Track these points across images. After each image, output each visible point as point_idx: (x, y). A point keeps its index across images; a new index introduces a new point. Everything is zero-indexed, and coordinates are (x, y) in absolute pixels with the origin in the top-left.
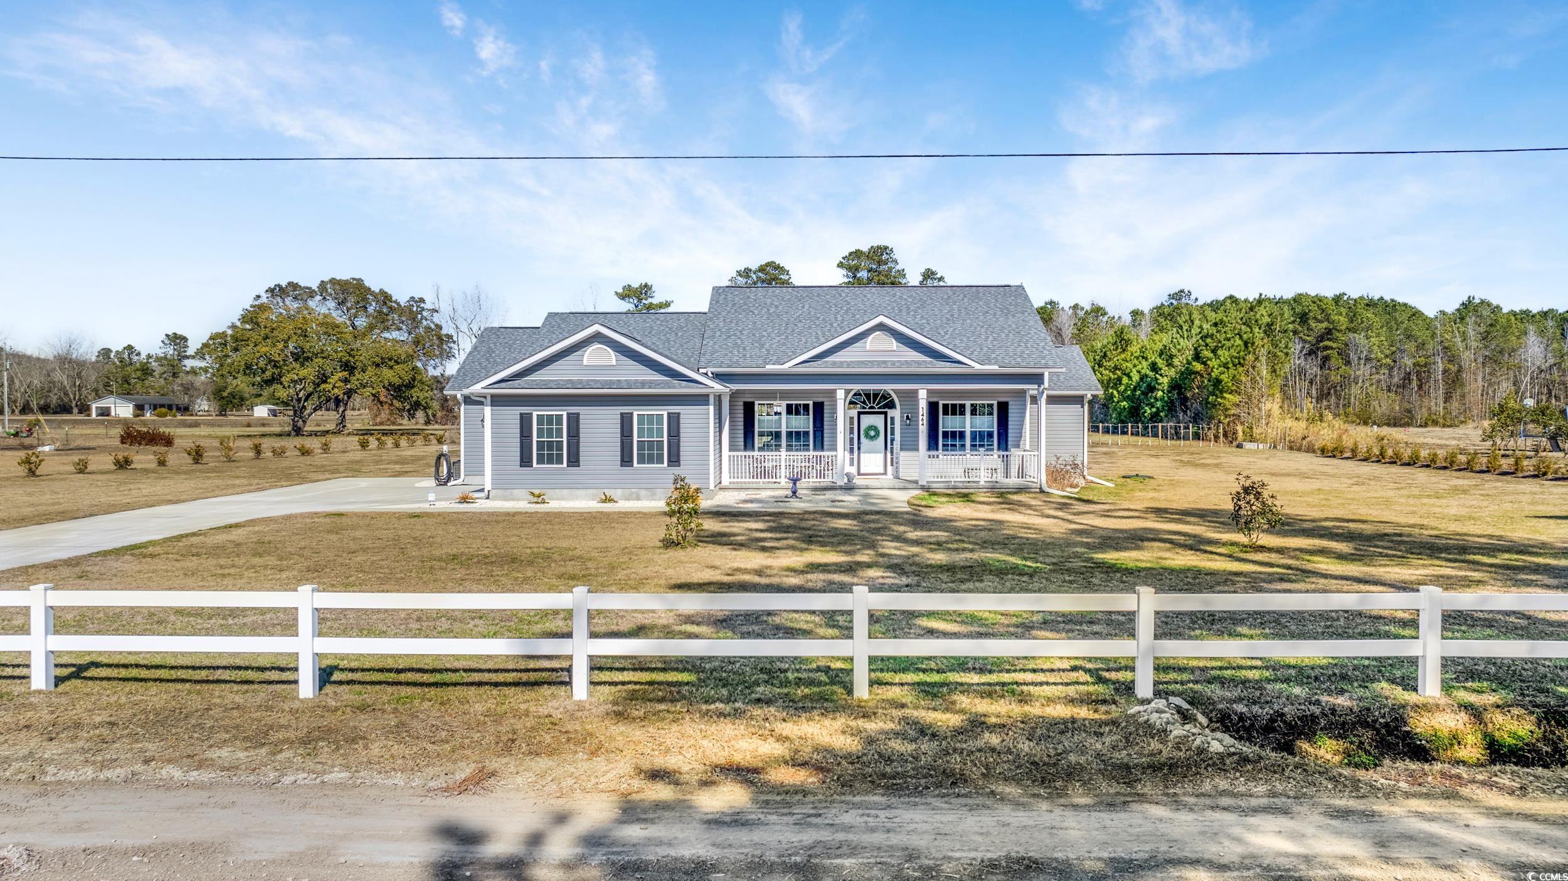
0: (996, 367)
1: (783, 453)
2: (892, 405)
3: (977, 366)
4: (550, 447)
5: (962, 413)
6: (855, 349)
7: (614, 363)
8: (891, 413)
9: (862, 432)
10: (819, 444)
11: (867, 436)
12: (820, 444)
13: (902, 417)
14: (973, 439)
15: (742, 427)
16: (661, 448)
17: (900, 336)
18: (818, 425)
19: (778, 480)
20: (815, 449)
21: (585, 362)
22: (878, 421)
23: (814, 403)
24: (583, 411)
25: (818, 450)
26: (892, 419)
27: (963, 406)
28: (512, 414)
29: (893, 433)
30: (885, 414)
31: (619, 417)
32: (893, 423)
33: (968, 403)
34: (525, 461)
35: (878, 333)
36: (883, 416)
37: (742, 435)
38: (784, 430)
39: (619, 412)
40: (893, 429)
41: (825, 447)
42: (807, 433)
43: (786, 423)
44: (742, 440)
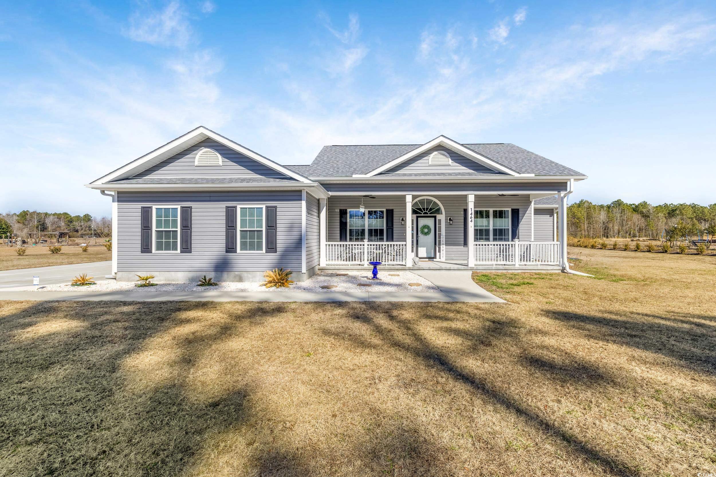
1: (366, 242)
2: (438, 211)
3: (517, 175)
4: (167, 237)
5: (488, 216)
6: (420, 165)
7: (221, 163)
8: (439, 217)
9: (419, 230)
10: (390, 236)
11: (422, 232)
12: (390, 238)
13: (446, 219)
14: (495, 234)
15: (339, 227)
16: (260, 237)
17: (454, 155)
18: (390, 225)
19: (362, 263)
20: (387, 240)
21: (196, 164)
22: (430, 222)
23: (387, 210)
24: (194, 205)
25: (390, 241)
26: (440, 220)
27: (487, 212)
28: (136, 208)
29: (440, 230)
30: (435, 217)
31: (224, 210)
32: (440, 224)
33: (491, 210)
34: (146, 248)
35: (436, 153)
36: (433, 219)
37: (339, 232)
38: (366, 228)
39: (224, 206)
40: (440, 228)
41: (394, 240)
42: (382, 231)
43: (367, 223)
44: (339, 235)
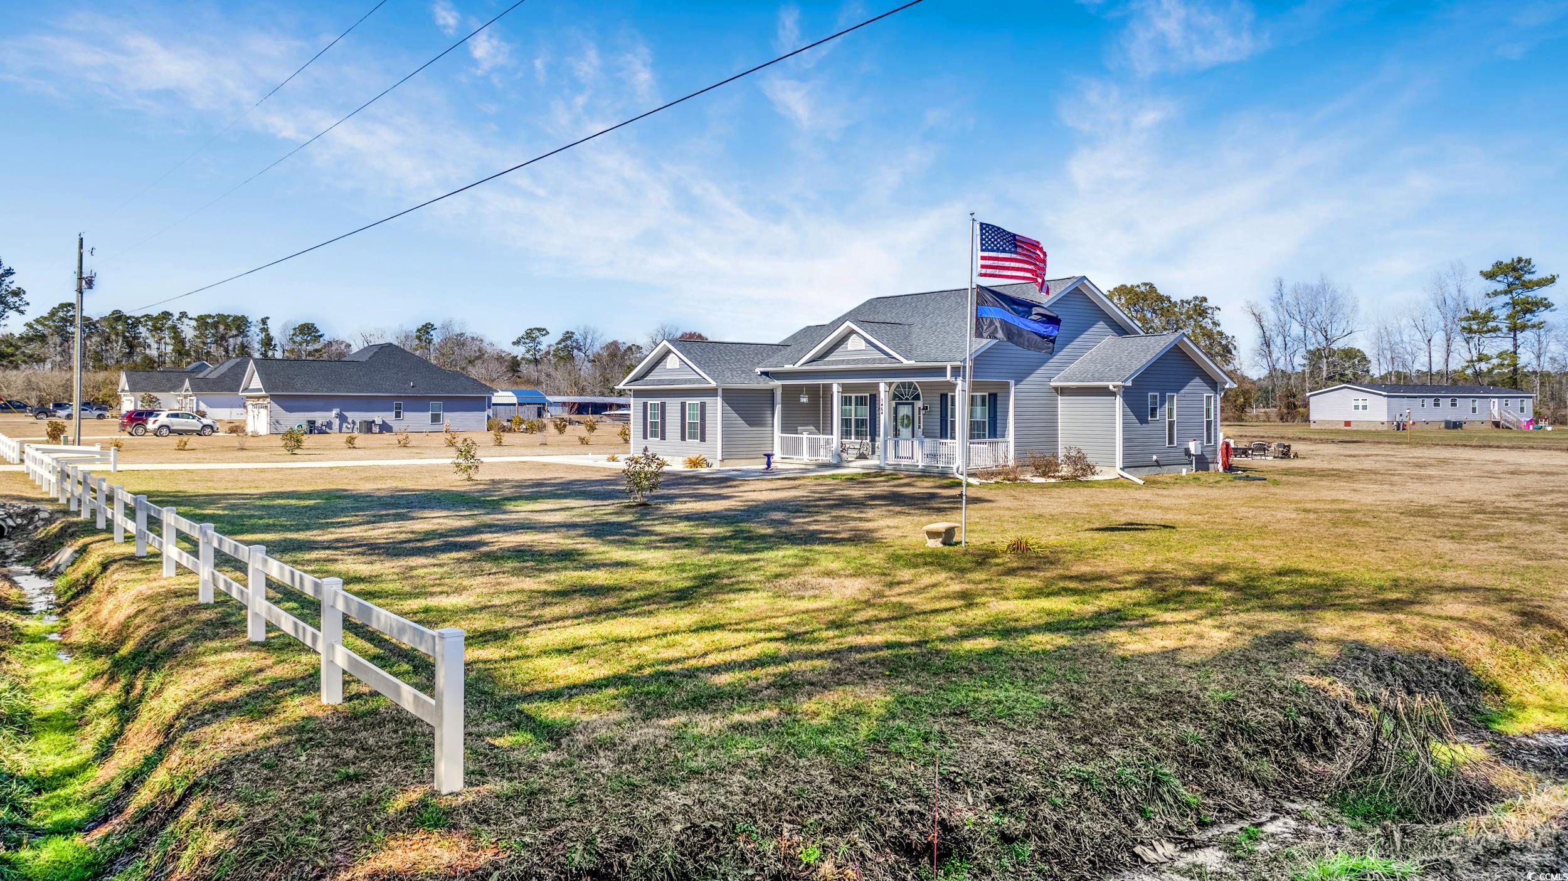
0: (913, 362)
2: (918, 397)
3: (905, 362)
4: (655, 426)
6: (842, 350)
7: (678, 366)
8: (917, 404)
9: (899, 421)
11: (903, 424)
16: (698, 428)
21: (667, 367)
23: (871, 395)
24: (667, 401)
26: (919, 409)
28: (641, 403)
29: (919, 422)
30: (913, 405)
31: (680, 405)
34: (645, 435)
35: (855, 336)
36: (911, 407)
38: (853, 418)
39: (680, 402)
40: (919, 419)
